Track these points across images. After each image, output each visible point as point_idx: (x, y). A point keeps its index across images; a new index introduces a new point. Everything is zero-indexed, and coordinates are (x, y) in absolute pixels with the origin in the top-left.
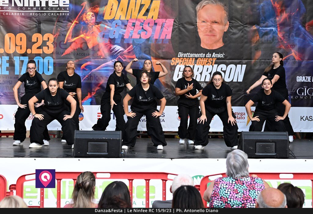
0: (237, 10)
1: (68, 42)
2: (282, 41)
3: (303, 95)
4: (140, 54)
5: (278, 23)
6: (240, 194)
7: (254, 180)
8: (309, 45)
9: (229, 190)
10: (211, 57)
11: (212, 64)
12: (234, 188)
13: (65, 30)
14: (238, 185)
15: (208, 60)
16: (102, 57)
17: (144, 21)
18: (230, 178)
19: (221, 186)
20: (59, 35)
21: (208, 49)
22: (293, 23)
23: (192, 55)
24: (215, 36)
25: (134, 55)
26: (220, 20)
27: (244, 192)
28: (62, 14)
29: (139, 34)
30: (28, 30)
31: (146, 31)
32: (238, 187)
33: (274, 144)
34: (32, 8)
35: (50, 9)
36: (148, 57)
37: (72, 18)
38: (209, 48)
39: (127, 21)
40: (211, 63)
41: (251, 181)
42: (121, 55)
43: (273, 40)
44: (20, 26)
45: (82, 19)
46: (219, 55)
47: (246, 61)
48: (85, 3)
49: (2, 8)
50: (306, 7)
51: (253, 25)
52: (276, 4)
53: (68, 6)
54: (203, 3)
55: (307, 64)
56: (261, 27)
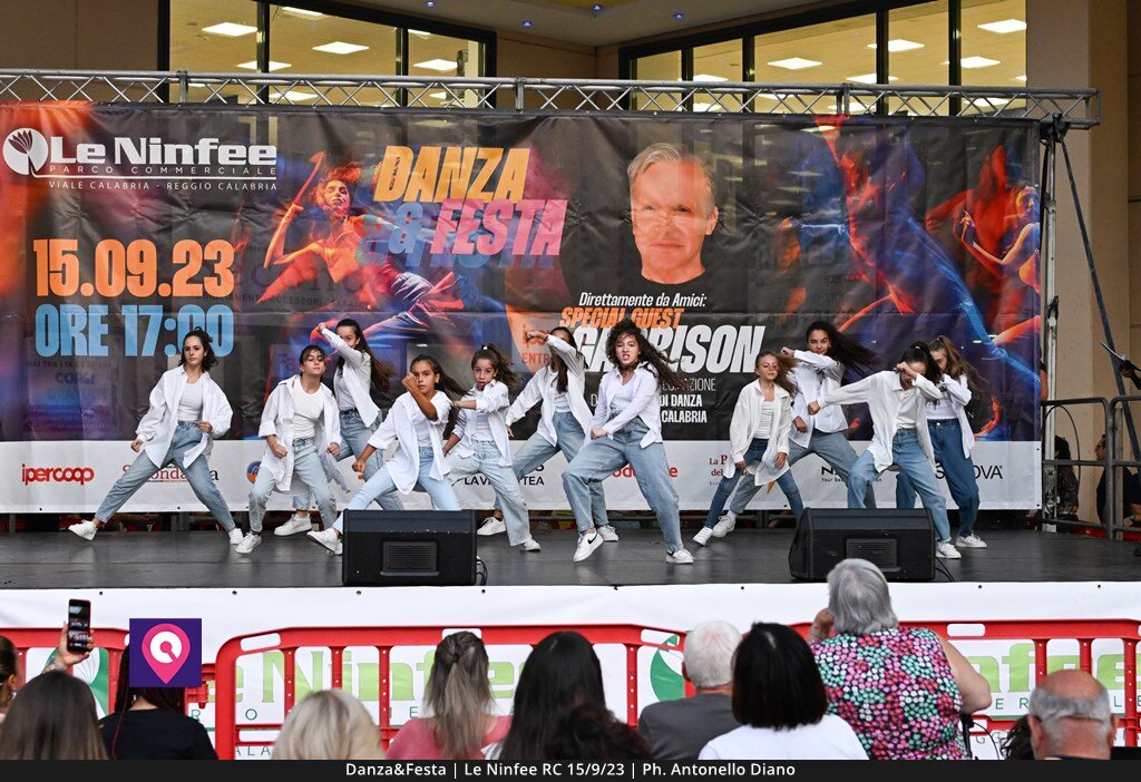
1: (275, 263)
2: (863, 260)
5: (851, 212)
8: (935, 271)
10: (670, 306)
13: (265, 232)
15: (661, 315)
16: (369, 307)
17: (486, 205)
20: (249, 248)
21: (662, 282)
22: (890, 213)
23: (617, 300)
24: (678, 246)
25: (457, 299)
26: (695, 204)
28: (257, 186)
29: (473, 242)
31: (490, 232)
34: (171, 169)
36: (498, 304)
37: (284, 198)
38: (663, 279)
39: (437, 206)
40: (669, 320)
42: (423, 300)
43: (837, 257)
44: (136, 218)
45: (314, 198)
46: (693, 301)
47: (766, 315)
48: (319, 158)
49: (87, 168)
50: (926, 168)
51: (786, 217)
52: (845, 159)
53: (274, 163)
54: (647, 156)
55: (929, 324)
56: (806, 223)
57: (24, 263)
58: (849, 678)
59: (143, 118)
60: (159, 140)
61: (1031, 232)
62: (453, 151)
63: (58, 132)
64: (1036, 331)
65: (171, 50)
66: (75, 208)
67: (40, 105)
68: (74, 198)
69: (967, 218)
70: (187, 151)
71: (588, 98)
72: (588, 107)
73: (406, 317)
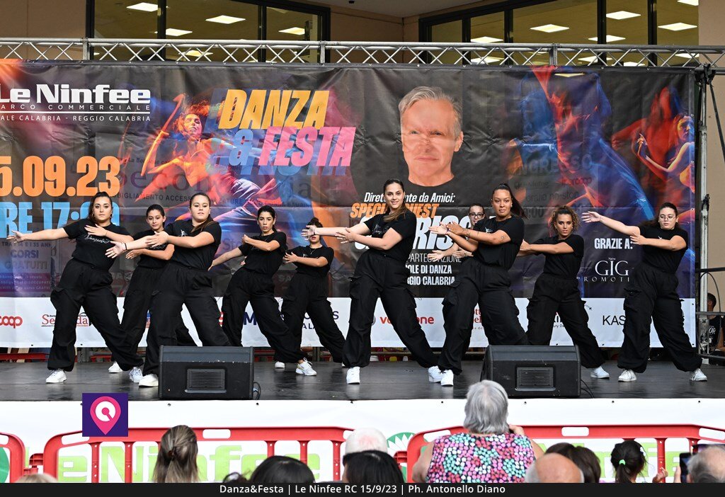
0: (479, 110)
1: (149, 173)
3: (607, 274)
4: (290, 197)
5: (558, 135)
6: (484, 467)
7: (512, 439)
9: (464, 459)
10: (429, 202)
11: (430, 216)
12: (472, 455)
13: (143, 150)
14: (482, 449)
15: (422, 208)
16: (215, 203)
17: (298, 131)
18: (465, 436)
19: (448, 451)
20: (131, 161)
21: (423, 185)
22: (587, 136)
24: (435, 160)
25: (277, 198)
26: (447, 130)
27: (492, 463)
28: (136, 118)
29: (288, 157)
30: (69, 149)
31: (301, 150)
32: (480, 452)
33: (551, 369)
34: (76, 106)
35: (112, 107)
36: (306, 201)
37: (155, 126)
39: (263, 132)
40: (428, 212)
41: (506, 442)
43: (549, 168)
44: (52, 141)
45: (176, 127)
46: (445, 198)
48: (181, 97)
50: (612, 104)
51: (512, 138)
52: (554, 97)
53: (148, 102)
54: (414, 95)
55: (614, 215)
56: (526, 143)
61: (688, 149)
62: (275, 94)
64: (691, 219)
66: (9, 134)
68: (10, 128)
69: (642, 139)
70: (87, 93)
71: (371, 56)
72: (371, 61)
73: (241, 210)
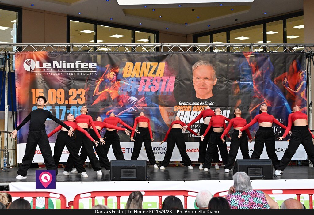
0: (222, 69)
1: (96, 95)
2: (257, 92)
4: (150, 103)
5: (253, 79)
8: (277, 95)
13: (93, 86)
15: (201, 107)
16: (122, 106)
17: (153, 78)
20: (89, 91)
21: (202, 98)
22: (265, 79)
23: (189, 104)
24: (206, 89)
25: (146, 104)
26: (210, 77)
28: (91, 74)
29: (150, 88)
31: (154, 85)
34: (68, 69)
36: (157, 105)
39: (140, 79)
42: (136, 104)
44: (59, 83)
45: (106, 77)
46: (210, 104)
47: (230, 107)
48: (108, 66)
49: (46, 70)
50: (274, 67)
51: (235, 80)
52: (252, 64)
53: (96, 67)
54: (198, 64)
55: (276, 109)
56: (241, 82)
57: (29, 95)
58: (239, 204)
59: (61, 56)
60: (65, 62)
61: (304, 84)
62: (144, 64)
63: (38, 60)
64: (305, 111)
65: (70, 38)
66: (42, 80)
67: (33, 53)
68: (43, 78)
69: (286, 80)
70: (73, 64)
71: (181, 49)
72: (181, 51)
73: (132, 109)
